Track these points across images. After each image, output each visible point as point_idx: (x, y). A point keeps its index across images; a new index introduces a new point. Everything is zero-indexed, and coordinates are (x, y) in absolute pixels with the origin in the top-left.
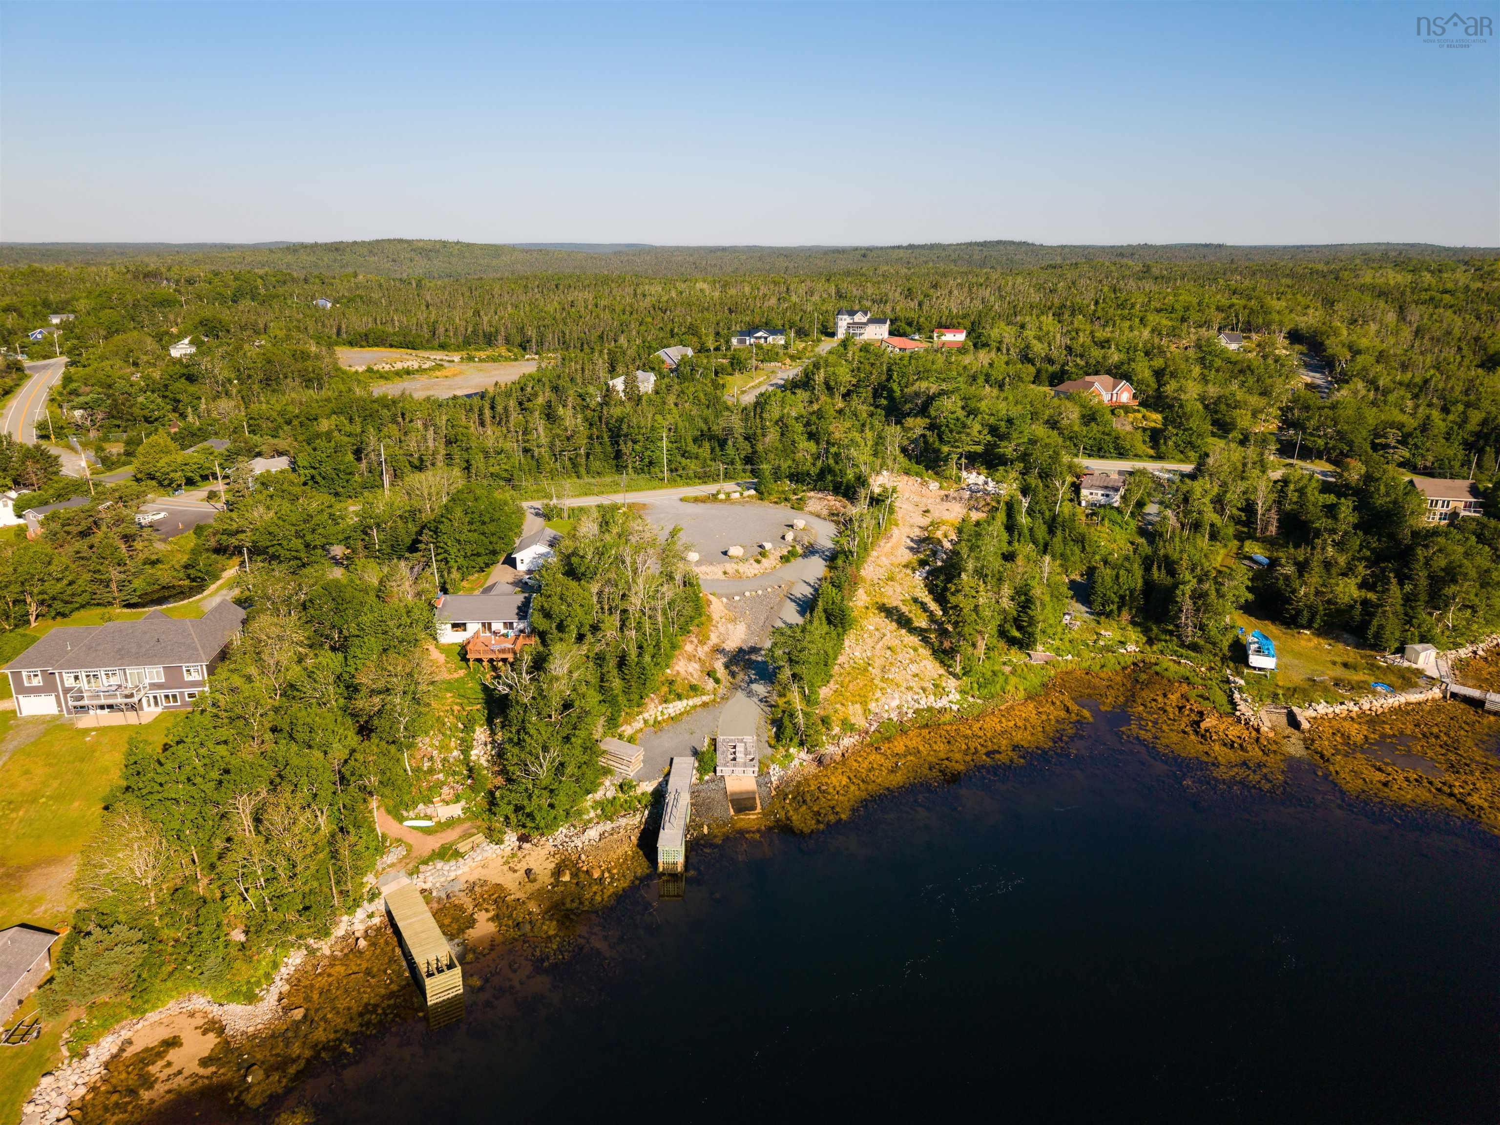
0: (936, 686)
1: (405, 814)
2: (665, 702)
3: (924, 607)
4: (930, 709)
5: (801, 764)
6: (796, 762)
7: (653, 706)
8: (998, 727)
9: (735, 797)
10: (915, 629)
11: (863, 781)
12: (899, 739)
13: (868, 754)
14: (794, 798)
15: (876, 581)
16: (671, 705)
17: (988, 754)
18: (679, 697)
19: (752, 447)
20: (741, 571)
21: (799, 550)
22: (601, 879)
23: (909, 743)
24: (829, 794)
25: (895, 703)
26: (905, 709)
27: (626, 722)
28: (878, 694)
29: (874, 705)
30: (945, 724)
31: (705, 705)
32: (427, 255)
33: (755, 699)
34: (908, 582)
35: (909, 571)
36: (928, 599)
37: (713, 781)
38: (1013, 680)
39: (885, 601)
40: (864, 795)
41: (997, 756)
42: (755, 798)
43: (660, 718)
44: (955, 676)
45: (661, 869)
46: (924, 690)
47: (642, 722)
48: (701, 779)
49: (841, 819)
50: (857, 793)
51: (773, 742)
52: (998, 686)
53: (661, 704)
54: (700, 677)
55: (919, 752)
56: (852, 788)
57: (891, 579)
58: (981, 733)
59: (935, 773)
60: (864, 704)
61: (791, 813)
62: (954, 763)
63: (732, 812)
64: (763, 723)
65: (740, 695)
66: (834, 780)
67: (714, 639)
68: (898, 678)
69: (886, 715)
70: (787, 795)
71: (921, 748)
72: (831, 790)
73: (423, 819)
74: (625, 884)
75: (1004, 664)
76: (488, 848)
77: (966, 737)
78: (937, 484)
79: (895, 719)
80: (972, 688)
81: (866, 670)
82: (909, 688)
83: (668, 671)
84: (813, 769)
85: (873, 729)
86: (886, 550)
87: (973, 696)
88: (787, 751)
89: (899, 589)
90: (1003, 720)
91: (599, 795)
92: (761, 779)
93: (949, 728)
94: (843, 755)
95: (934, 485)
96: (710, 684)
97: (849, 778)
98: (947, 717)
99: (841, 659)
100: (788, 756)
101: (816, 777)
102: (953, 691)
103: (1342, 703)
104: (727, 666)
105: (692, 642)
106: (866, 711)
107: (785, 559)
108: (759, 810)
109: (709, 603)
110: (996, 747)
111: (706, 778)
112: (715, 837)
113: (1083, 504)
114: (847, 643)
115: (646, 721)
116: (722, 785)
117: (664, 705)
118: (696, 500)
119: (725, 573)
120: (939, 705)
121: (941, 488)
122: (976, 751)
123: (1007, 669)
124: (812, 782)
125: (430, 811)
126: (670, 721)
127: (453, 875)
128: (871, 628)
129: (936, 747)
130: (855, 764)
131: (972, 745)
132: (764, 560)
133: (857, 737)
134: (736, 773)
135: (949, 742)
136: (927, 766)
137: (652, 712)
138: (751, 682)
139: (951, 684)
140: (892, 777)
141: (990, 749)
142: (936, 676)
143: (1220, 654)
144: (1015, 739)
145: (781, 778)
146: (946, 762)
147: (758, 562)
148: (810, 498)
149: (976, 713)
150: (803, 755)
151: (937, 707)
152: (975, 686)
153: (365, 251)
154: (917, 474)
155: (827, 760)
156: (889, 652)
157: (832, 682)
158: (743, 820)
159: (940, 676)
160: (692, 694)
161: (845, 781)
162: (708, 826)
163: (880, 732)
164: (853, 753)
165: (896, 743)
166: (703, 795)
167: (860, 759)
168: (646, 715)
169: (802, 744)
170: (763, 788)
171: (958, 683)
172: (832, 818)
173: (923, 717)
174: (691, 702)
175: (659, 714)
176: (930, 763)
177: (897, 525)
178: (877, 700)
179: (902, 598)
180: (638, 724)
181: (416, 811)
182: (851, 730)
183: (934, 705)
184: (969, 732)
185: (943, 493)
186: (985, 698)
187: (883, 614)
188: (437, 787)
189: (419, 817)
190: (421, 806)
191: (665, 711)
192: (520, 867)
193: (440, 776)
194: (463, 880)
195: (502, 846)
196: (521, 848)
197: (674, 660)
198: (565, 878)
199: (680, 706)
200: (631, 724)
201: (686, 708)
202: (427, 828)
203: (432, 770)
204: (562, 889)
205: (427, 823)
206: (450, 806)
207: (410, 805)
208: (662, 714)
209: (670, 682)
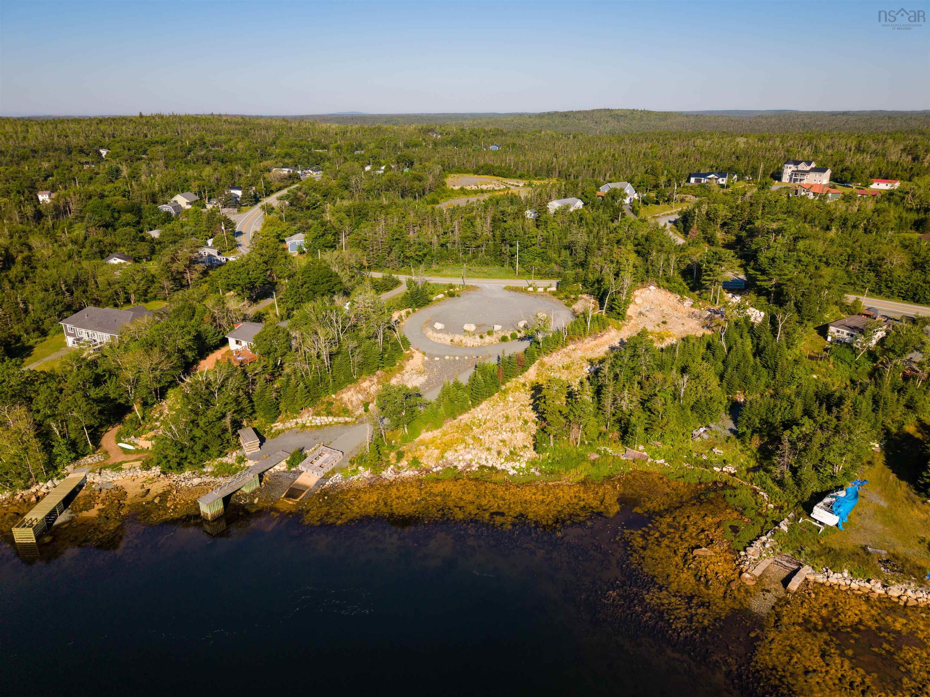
0: (513, 453)
1: (123, 439)
2: (317, 415)
4: (492, 468)
5: (358, 479)
6: (357, 476)
7: (306, 415)
9: (295, 487)
11: (385, 503)
12: (446, 482)
13: (411, 486)
14: (327, 500)
15: (554, 367)
16: (319, 418)
18: (330, 414)
19: (586, 257)
20: (464, 341)
22: (169, 508)
26: (474, 463)
27: (282, 421)
28: (461, 447)
29: (451, 453)
31: (346, 423)
32: (618, 119)
34: (576, 372)
35: (586, 365)
37: (293, 472)
39: (545, 383)
42: (304, 491)
43: (308, 424)
44: (538, 450)
45: (202, 515)
46: (499, 453)
47: (294, 423)
48: (287, 469)
50: (372, 510)
51: (355, 459)
52: (564, 467)
53: (312, 415)
54: (358, 405)
55: (448, 496)
56: (373, 505)
57: (567, 367)
60: (444, 451)
61: (314, 508)
63: (283, 495)
66: (367, 496)
67: (393, 382)
69: (455, 464)
70: (325, 496)
71: (454, 494)
72: (357, 502)
73: (131, 444)
76: (139, 471)
77: (494, 496)
78: (691, 303)
79: (459, 468)
80: (544, 462)
82: (489, 449)
83: (333, 396)
84: (363, 484)
85: (435, 470)
86: (587, 345)
87: (537, 468)
88: (358, 467)
91: (225, 460)
92: (321, 481)
94: (393, 481)
95: (688, 303)
96: (360, 411)
97: (379, 498)
100: (355, 471)
101: (358, 490)
102: (524, 460)
103: (869, 581)
105: (371, 381)
106: (440, 456)
107: (503, 339)
108: (298, 500)
109: (411, 358)
111: (291, 469)
112: (257, 507)
113: (829, 339)
115: (297, 424)
116: (296, 477)
117: (314, 417)
118: (516, 290)
119: (452, 341)
121: (693, 306)
123: (594, 456)
124: (351, 493)
125: (136, 441)
126: (315, 427)
127: (111, 479)
128: (512, 400)
129: (465, 496)
130: (394, 490)
133: (417, 472)
134: (308, 472)
136: (441, 507)
137: (304, 419)
139: (528, 454)
142: (520, 447)
143: (800, 498)
145: (333, 484)
146: (456, 509)
147: (481, 337)
148: (581, 298)
150: (367, 473)
151: (500, 468)
152: (549, 461)
153: (581, 117)
154: (679, 292)
155: (378, 482)
157: (438, 430)
158: (283, 503)
159: (525, 447)
160: (341, 414)
161: (373, 499)
162: (260, 499)
163: (438, 473)
164: (401, 482)
166: (280, 479)
167: (401, 488)
168: (299, 420)
170: (316, 487)
171: (534, 455)
173: (481, 473)
174: (335, 420)
175: (308, 421)
177: (616, 328)
178: (456, 451)
180: (291, 424)
181: (130, 439)
182: (417, 466)
183: (499, 466)
184: (501, 493)
185: (693, 310)
186: (544, 472)
188: (151, 429)
189: (129, 443)
190: (133, 437)
191: (313, 421)
192: (147, 486)
193: (158, 424)
194: (115, 484)
195: (149, 472)
196: (159, 476)
197: (344, 390)
198: (156, 501)
199: (326, 420)
200: (284, 423)
201: (331, 422)
202: (129, 450)
203: (157, 420)
204: (149, 506)
205: (131, 447)
206: (148, 442)
207: (128, 434)
208: (311, 422)
209: (330, 404)
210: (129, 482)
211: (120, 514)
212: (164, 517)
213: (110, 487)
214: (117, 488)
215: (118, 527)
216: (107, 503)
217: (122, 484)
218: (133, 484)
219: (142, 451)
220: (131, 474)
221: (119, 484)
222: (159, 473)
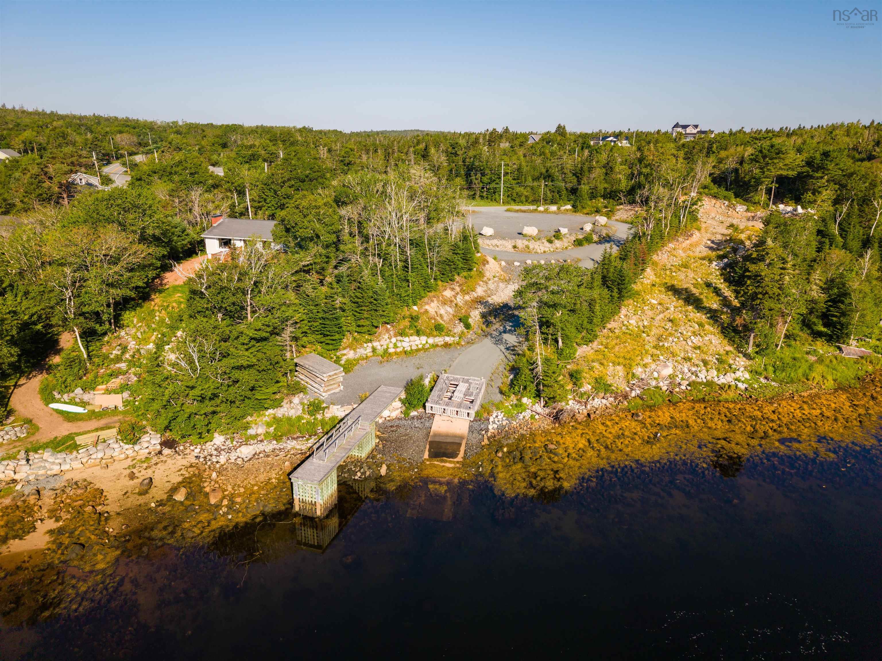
0: (720, 361)
1: (57, 396)
2: (401, 335)
3: (717, 291)
4: (709, 384)
5: (532, 417)
6: (527, 414)
7: (386, 336)
8: (798, 413)
9: (437, 439)
10: (704, 308)
11: (606, 447)
12: (665, 409)
13: (621, 419)
14: (509, 452)
15: (668, 267)
16: (407, 339)
17: (782, 441)
18: (418, 333)
21: (595, 238)
22: (218, 506)
23: (677, 415)
24: (556, 454)
25: (668, 371)
26: (678, 380)
27: (350, 347)
28: (648, 360)
29: (640, 369)
30: (727, 401)
31: (447, 345)
33: (502, 347)
34: (703, 270)
35: (706, 262)
36: (723, 286)
37: (419, 418)
38: (820, 369)
39: (675, 283)
40: (603, 464)
41: (796, 445)
42: (460, 444)
43: (391, 350)
44: (747, 356)
45: (297, 508)
46: (705, 363)
47: (369, 350)
48: (406, 413)
49: (561, 487)
50: (594, 460)
51: (505, 389)
52: (800, 371)
53: (395, 336)
54: (451, 320)
55: (688, 426)
56: (590, 453)
57: (686, 266)
58: (774, 417)
59: (706, 452)
60: (628, 367)
61: (500, 468)
62: (733, 445)
63: (426, 455)
64: (501, 369)
65: (488, 342)
66: (568, 441)
67: (480, 291)
68: (676, 348)
69: (654, 383)
70: (501, 447)
71: (691, 422)
72: (561, 451)
73: (76, 404)
74: (241, 519)
75: (808, 353)
76: (116, 446)
77: (753, 418)
78: (745, 207)
79: (665, 388)
80: (766, 369)
81: (639, 336)
82: (687, 359)
83: (415, 308)
84: (547, 424)
85: (633, 394)
86: (684, 245)
87: (766, 378)
88: (519, 400)
89: (691, 275)
90: (805, 406)
91: (280, 412)
92: (476, 425)
93: (731, 406)
94: (589, 415)
95: (741, 208)
96: (460, 328)
97: (589, 441)
98: (731, 395)
99: (611, 325)
100: (519, 405)
101: (546, 433)
102: (742, 369)
104: (483, 316)
105: (453, 289)
106: (630, 375)
107: (579, 243)
108: (459, 458)
109: (485, 262)
110: (794, 435)
111: (414, 413)
112: (392, 481)
114: (623, 311)
115: (374, 350)
116: (427, 424)
117: (399, 338)
118: (518, 211)
119: (515, 247)
120: (722, 380)
121: (748, 210)
122: (766, 435)
123: (812, 358)
124: (538, 439)
125: (86, 397)
126: (403, 355)
127: (56, 469)
128: (654, 302)
129: (710, 424)
130: (601, 427)
131: (761, 428)
132: (556, 241)
133: (612, 399)
134: (448, 412)
135: (729, 421)
136: (695, 442)
137: (384, 342)
138: (505, 332)
139: (741, 361)
140: (647, 448)
141: (785, 435)
142: (722, 352)
144: (822, 430)
145: (501, 428)
146: (723, 442)
147: (550, 241)
149: (769, 395)
150: (539, 408)
151: (719, 382)
152: (771, 369)
154: (725, 198)
155: (565, 417)
156: (669, 325)
157: (596, 343)
158: (435, 466)
159: (727, 353)
160: (435, 333)
161: (582, 443)
162: (388, 467)
163: (642, 399)
164: (601, 416)
165: (660, 413)
166: (402, 430)
167: (608, 423)
168: (376, 344)
169: (538, 395)
170: (475, 435)
171: (748, 363)
172: (550, 484)
173: (699, 391)
174: (431, 341)
175: (391, 345)
176: (700, 441)
177: (699, 230)
178: (645, 366)
179: (694, 281)
180: (366, 350)
181: (72, 395)
182: (606, 391)
183: (716, 379)
184: (759, 414)
185: (749, 214)
186: (781, 382)
187: (670, 293)
188: (113, 375)
189: (72, 402)
190: (78, 391)
191: (399, 344)
192: (143, 474)
193: (123, 366)
194: (68, 476)
195: (137, 447)
196: (160, 453)
197: (426, 300)
198: (180, 497)
199: (418, 342)
200: (354, 350)
201: (424, 345)
202: (76, 414)
203: (118, 359)
204: (167, 509)
205: (79, 410)
206: (113, 396)
207: (66, 388)
208: (395, 346)
209: (414, 318)
210: (98, 471)
211: (107, 532)
212: (215, 525)
213: (59, 484)
214: (76, 483)
215: (117, 560)
216: (65, 516)
217: (85, 476)
218: (108, 473)
219: (105, 412)
220: (100, 455)
221: (77, 476)
222: (159, 447)
